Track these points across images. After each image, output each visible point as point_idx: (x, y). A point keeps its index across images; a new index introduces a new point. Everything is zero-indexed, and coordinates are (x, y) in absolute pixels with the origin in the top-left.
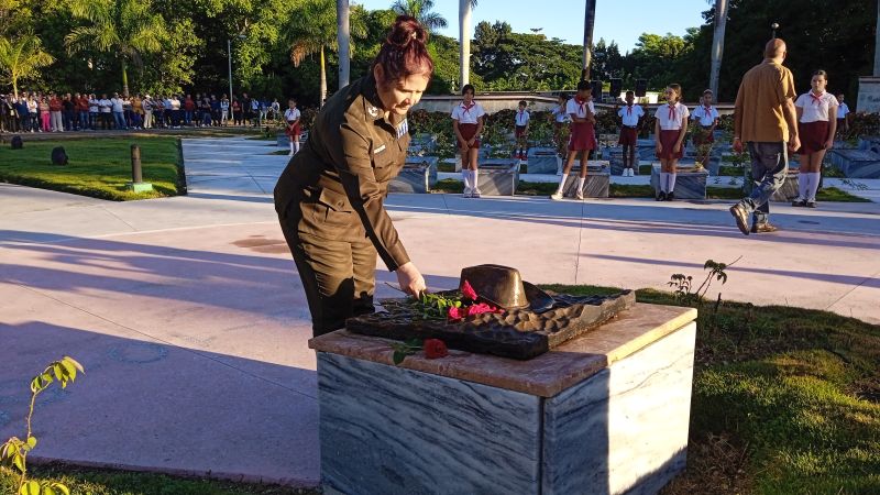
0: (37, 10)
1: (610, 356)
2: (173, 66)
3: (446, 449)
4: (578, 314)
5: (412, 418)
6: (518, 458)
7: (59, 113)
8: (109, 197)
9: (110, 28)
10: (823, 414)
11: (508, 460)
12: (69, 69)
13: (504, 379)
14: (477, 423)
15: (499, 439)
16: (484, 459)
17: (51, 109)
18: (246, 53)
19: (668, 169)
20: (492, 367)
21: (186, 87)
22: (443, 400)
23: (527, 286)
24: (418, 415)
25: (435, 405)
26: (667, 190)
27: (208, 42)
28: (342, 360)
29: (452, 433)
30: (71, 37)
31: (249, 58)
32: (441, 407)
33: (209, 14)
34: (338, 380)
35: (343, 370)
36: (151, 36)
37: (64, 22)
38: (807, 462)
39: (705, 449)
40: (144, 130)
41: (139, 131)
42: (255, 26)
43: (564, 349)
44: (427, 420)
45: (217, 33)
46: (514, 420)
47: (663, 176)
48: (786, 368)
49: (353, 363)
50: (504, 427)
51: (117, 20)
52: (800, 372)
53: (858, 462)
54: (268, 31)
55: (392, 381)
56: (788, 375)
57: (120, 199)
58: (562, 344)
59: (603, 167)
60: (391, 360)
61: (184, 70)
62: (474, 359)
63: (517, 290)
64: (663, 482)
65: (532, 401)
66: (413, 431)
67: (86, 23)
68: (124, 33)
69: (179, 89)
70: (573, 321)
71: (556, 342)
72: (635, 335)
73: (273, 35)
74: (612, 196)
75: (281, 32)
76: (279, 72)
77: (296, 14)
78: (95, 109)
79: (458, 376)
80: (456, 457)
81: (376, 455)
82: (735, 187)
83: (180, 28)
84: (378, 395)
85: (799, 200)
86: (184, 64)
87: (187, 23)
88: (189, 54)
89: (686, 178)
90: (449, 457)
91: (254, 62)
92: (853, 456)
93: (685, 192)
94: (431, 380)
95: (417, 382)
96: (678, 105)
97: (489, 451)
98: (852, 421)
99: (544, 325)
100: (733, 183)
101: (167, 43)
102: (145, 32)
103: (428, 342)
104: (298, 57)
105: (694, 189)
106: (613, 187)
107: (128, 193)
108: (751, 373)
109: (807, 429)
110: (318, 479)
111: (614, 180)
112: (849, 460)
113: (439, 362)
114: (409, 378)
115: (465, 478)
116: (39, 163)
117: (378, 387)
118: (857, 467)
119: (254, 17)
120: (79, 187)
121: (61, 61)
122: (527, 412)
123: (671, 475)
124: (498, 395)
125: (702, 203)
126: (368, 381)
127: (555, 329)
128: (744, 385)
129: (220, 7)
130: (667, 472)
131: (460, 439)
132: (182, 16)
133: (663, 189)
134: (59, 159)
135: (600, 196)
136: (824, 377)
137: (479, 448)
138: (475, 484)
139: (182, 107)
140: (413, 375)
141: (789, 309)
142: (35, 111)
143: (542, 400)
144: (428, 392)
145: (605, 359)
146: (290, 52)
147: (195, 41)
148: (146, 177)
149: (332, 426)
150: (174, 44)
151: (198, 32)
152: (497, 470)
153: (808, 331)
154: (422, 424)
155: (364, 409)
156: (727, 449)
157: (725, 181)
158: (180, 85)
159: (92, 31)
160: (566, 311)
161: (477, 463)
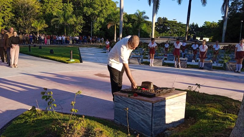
0: (44, 13)
1: (166, 98)
2: (77, 28)
3: (137, 113)
4: (162, 91)
5: (131, 107)
6: (148, 114)
7: (49, 40)
8: (65, 62)
9: (62, 18)
10: (212, 114)
11: (147, 114)
12: (51, 28)
13: (146, 100)
14: (141, 107)
15: (145, 110)
16: (143, 114)
17: (47, 39)
18: (96, 25)
19: (202, 61)
20: (145, 98)
21: (80, 34)
22: (136, 104)
23: (154, 86)
24: (132, 107)
25: (135, 105)
26: (202, 66)
27: (86, 22)
28: (119, 97)
29: (138, 110)
30: (53, 20)
31: (96, 27)
32: (136, 105)
33: (87, 15)
34: (118, 100)
35: (119, 98)
36: (72, 20)
37: (51, 16)
38: (205, 121)
39: (189, 120)
40: (69, 45)
41: (68, 45)
42: (98, 18)
43: (158, 96)
44: (134, 107)
45: (89, 20)
46: (148, 107)
47: (201, 63)
48: (208, 106)
49: (121, 97)
50: (146, 108)
51: (64, 16)
52: (211, 107)
53: (215, 122)
54: (102, 19)
55: (128, 100)
56: (208, 107)
57: (67, 63)
58: (159, 96)
59: (186, 60)
60: (128, 97)
61: (80, 29)
62: (142, 97)
63: (152, 86)
64: (178, 124)
65: (151, 104)
66: (131, 109)
67: (56, 17)
68: (66, 19)
69: (78, 34)
70: (161, 92)
71: (157, 95)
72: (172, 95)
73: (103, 20)
74: (187, 68)
75: (105, 20)
76: (104, 30)
77: (109, 15)
78: (58, 39)
79: (139, 99)
80: (138, 114)
81: (124, 114)
82: (222, 66)
83: (79, 18)
84: (125, 103)
85: (236, 71)
86: (80, 27)
87: (81, 17)
88: (81, 25)
89: (206, 64)
90: (137, 114)
91: (97, 27)
92: (214, 121)
93: (207, 68)
94: (134, 100)
95: (132, 101)
96: (205, 45)
97: (144, 113)
98: (217, 115)
99: (155, 92)
100: (221, 65)
101: (76, 22)
102: (71, 20)
103: (134, 94)
104: (109, 26)
105: (209, 67)
106: (188, 65)
107: (69, 62)
108: (201, 106)
109: (207, 116)
110: (113, 119)
111: (188, 63)
112: (213, 122)
113: (136, 97)
114: (131, 100)
115: (139, 117)
116: (47, 53)
117: (125, 102)
118: (214, 122)
119: (98, 16)
120: (58, 60)
121: (50, 26)
122: (150, 106)
123: (180, 123)
124: (145, 103)
125: (211, 70)
126: (124, 100)
127: (157, 93)
128: (199, 108)
129: (90, 13)
130: (179, 122)
131: (139, 111)
132: (79, 15)
133: (201, 66)
134: (52, 52)
135: (184, 67)
136: (216, 108)
137: (142, 112)
138: (141, 118)
139: (79, 39)
140: (132, 100)
141: (217, 95)
142: (43, 39)
143: (153, 104)
144: (134, 102)
145: (165, 98)
146: (107, 25)
147: (83, 22)
148: (74, 58)
149: (117, 109)
150: (77, 22)
151: (84, 20)
152: (145, 116)
153: (219, 100)
154: (133, 108)
155: (123, 106)
156: (193, 120)
157: (219, 65)
158: (79, 33)
159: (58, 19)
160: (160, 90)
161: (142, 115)
